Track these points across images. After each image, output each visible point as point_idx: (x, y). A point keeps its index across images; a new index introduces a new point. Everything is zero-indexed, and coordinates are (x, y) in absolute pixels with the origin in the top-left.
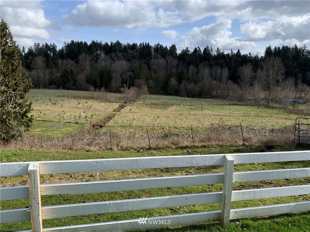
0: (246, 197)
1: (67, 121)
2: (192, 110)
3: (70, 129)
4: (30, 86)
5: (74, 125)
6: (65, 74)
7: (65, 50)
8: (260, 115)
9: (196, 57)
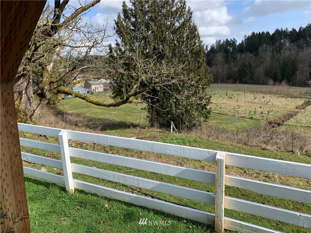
1: (242, 116)
3: (245, 124)
4: (211, 81)
5: (248, 120)
6: (243, 68)
7: (244, 43)
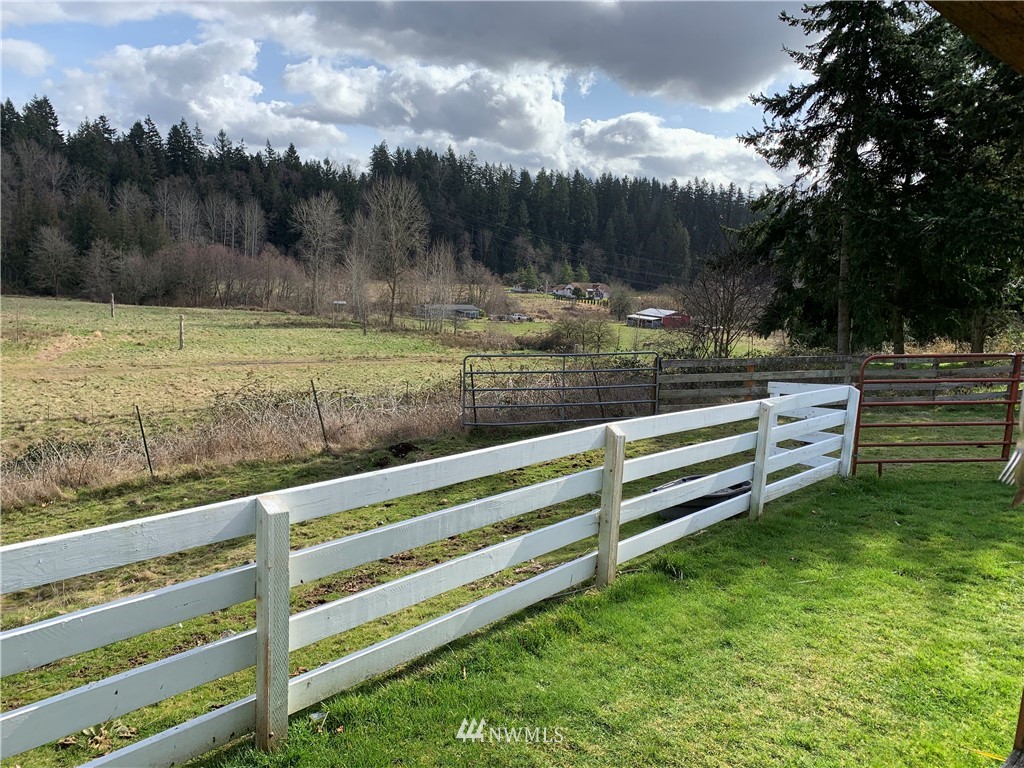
0: (338, 626)
2: (141, 348)
8: (371, 354)
9: (141, 155)
